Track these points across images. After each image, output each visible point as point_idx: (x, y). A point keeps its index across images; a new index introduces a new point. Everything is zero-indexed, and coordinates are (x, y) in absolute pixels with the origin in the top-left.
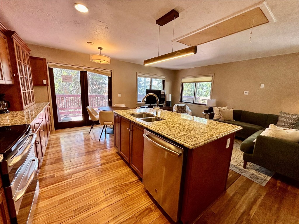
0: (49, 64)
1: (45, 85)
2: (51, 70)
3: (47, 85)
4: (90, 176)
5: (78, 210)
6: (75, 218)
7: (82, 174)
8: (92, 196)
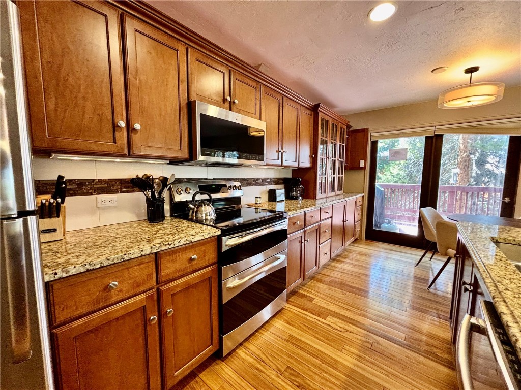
0: (372, 136)
1: (362, 168)
2: (374, 144)
3: (365, 168)
4: (349, 340)
5: (292, 372)
6: (280, 378)
7: (342, 326)
8: (323, 374)
